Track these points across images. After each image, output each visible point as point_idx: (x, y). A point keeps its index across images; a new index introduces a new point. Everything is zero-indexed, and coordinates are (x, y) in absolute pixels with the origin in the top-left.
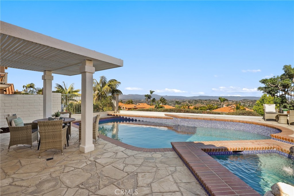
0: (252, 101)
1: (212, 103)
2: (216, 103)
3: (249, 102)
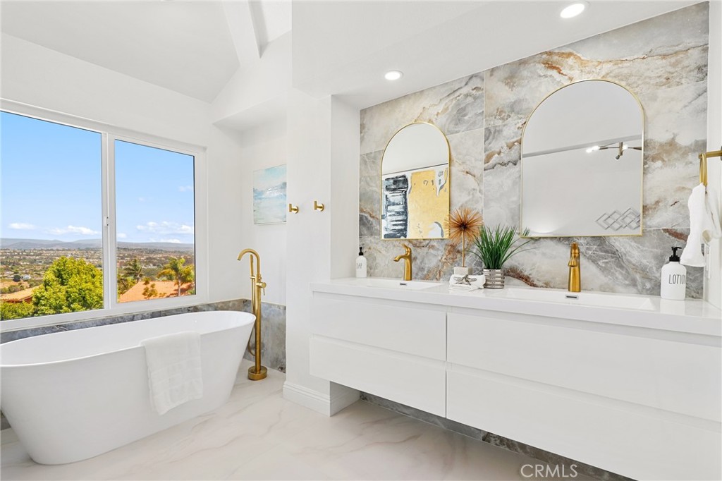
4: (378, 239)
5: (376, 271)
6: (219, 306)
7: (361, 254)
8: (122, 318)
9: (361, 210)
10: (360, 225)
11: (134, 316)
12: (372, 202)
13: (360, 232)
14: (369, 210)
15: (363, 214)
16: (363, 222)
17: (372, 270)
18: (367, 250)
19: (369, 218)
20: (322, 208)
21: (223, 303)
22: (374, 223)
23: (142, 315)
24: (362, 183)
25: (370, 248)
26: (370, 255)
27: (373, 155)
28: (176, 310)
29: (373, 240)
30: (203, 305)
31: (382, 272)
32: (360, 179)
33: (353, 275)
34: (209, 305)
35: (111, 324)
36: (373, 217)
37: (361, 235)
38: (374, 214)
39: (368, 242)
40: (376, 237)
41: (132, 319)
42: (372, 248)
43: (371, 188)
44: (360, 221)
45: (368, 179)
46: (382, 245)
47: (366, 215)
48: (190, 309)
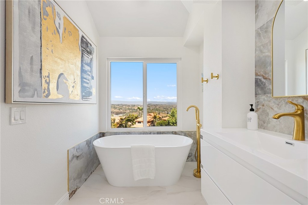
0: (154, 105)
1: (124, 108)
2: (127, 108)
3: (152, 106)
4: (270, 97)
5: (269, 125)
6: (187, 133)
7: (252, 110)
8: (147, 132)
9: (256, 75)
10: (256, 86)
11: (151, 132)
12: (265, 66)
13: (255, 92)
14: (262, 73)
15: (258, 77)
16: (258, 83)
17: (265, 125)
18: (261, 107)
19: (263, 80)
20: (218, 77)
21: (189, 131)
22: (267, 84)
23: (154, 132)
24: (257, 52)
25: (263, 105)
26: (264, 111)
27: (265, 25)
28: (167, 132)
29: (266, 98)
30: (179, 132)
31: (274, 127)
32: (255, 49)
33: (246, 127)
34: (182, 132)
35: (143, 134)
36: (265, 78)
37: (256, 94)
38: (267, 76)
39: (262, 100)
40: (269, 95)
41: (150, 134)
42: (265, 105)
43: (264, 54)
44: (255, 83)
45: (262, 47)
46: (274, 102)
47: (260, 78)
48: (173, 132)
